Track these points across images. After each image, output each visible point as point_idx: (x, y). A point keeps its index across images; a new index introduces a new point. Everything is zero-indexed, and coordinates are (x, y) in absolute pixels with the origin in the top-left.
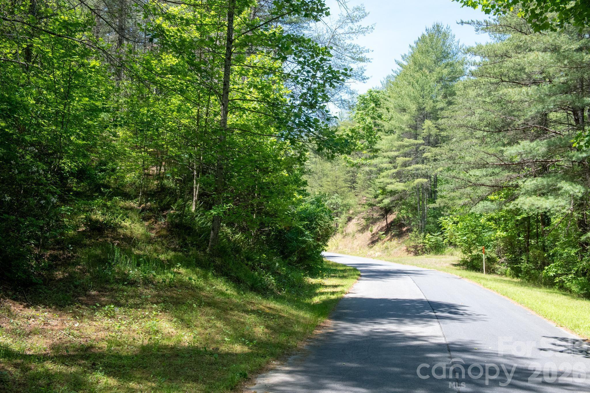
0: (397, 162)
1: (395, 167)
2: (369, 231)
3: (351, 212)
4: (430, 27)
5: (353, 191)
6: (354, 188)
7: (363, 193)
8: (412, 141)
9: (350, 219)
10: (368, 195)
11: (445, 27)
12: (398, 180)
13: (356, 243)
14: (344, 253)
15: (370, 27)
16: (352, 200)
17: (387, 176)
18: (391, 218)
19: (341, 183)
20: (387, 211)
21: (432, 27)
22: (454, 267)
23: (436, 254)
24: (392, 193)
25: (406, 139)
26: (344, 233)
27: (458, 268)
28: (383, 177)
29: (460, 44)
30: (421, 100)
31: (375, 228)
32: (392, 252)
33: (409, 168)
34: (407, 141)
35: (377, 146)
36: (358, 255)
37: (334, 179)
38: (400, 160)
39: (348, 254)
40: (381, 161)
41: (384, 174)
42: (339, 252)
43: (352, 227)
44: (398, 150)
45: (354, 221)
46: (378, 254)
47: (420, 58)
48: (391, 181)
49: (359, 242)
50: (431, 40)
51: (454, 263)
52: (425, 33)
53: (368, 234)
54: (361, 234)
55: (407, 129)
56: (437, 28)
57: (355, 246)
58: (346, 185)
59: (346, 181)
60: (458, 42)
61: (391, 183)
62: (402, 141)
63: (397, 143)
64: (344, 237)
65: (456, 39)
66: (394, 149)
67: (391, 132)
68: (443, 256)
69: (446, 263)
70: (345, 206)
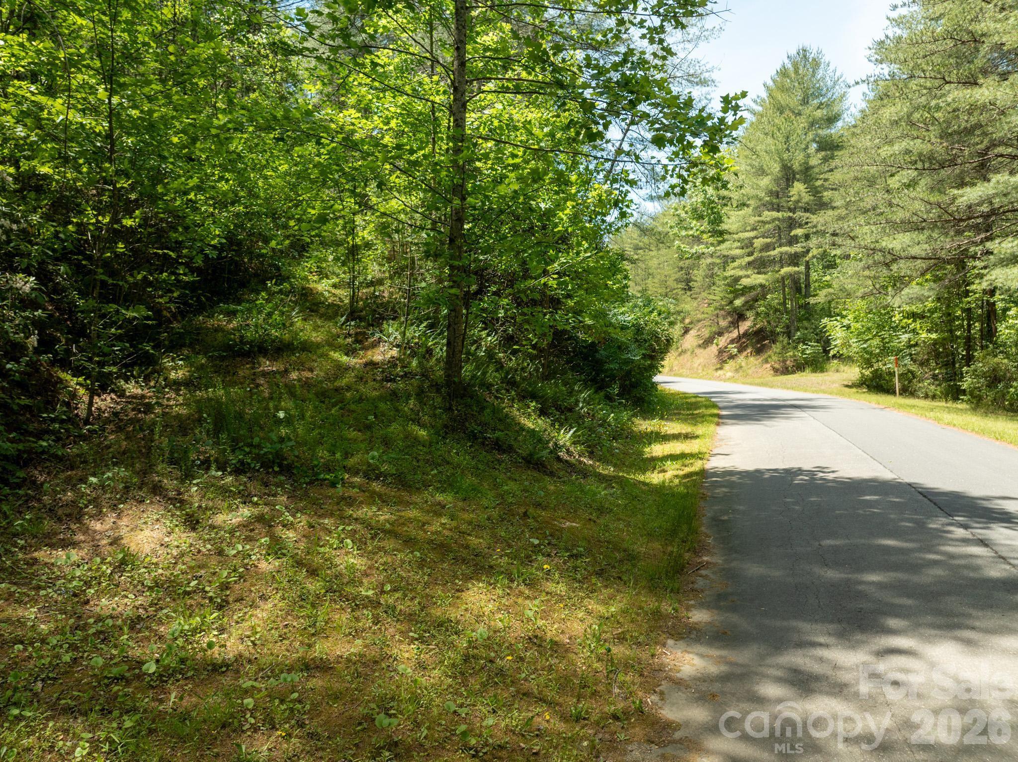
0: (755, 246)
1: (750, 254)
2: (714, 345)
3: (687, 321)
4: (793, 52)
5: (689, 293)
6: (690, 289)
7: (704, 294)
8: (775, 214)
9: (686, 331)
10: (712, 297)
11: (815, 51)
12: (756, 271)
13: (697, 362)
14: (681, 375)
15: (718, 27)
16: (688, 305)
17: (741, 267)
18: (745, 326)
19: (671, 283)
20: (740, 316)
21: (795, 53)
22: (847, 389)
23: (814, 371)
24: (746, 290)
25: (766, 213)
26: (680, 350)
27: (854, 390)
28: (734, 269)
29: (838, 74)
30: (785, 156)
31: (722, 341)
32: (750, 372)
33: (772, 253)
34: (768, 215)
35: (724, 227)
36: (701, 378)
37: (663, 278)
38: (758, 243)
39: (687, 376)
40: (730, 248)
41: (736, 264)
42: (675, 375)
43: (690, 341)
44: (753, 229)
45: (693, 333)
46: (729, 374)
47: (781, 97)
48: (746, 273)
49: (702, 360)
50: (796, 71)
51: (846, 383)
52: (787, 61)
53: (713, 349)
54: (702, 350)
55: (768, 199)
56: (804, 53)
57: (696, 365)
58: (679, 286)
59: (678, 281)
60: (835, 71)
61: (748, 276)
62: (760, 216)
63: (753, 220)
64: (680, 355)
65: (831, 68)
66: (749, 228)
67: (743, 205)
68: (826, 374)
69: (833, 382)
70: (679, 313)
